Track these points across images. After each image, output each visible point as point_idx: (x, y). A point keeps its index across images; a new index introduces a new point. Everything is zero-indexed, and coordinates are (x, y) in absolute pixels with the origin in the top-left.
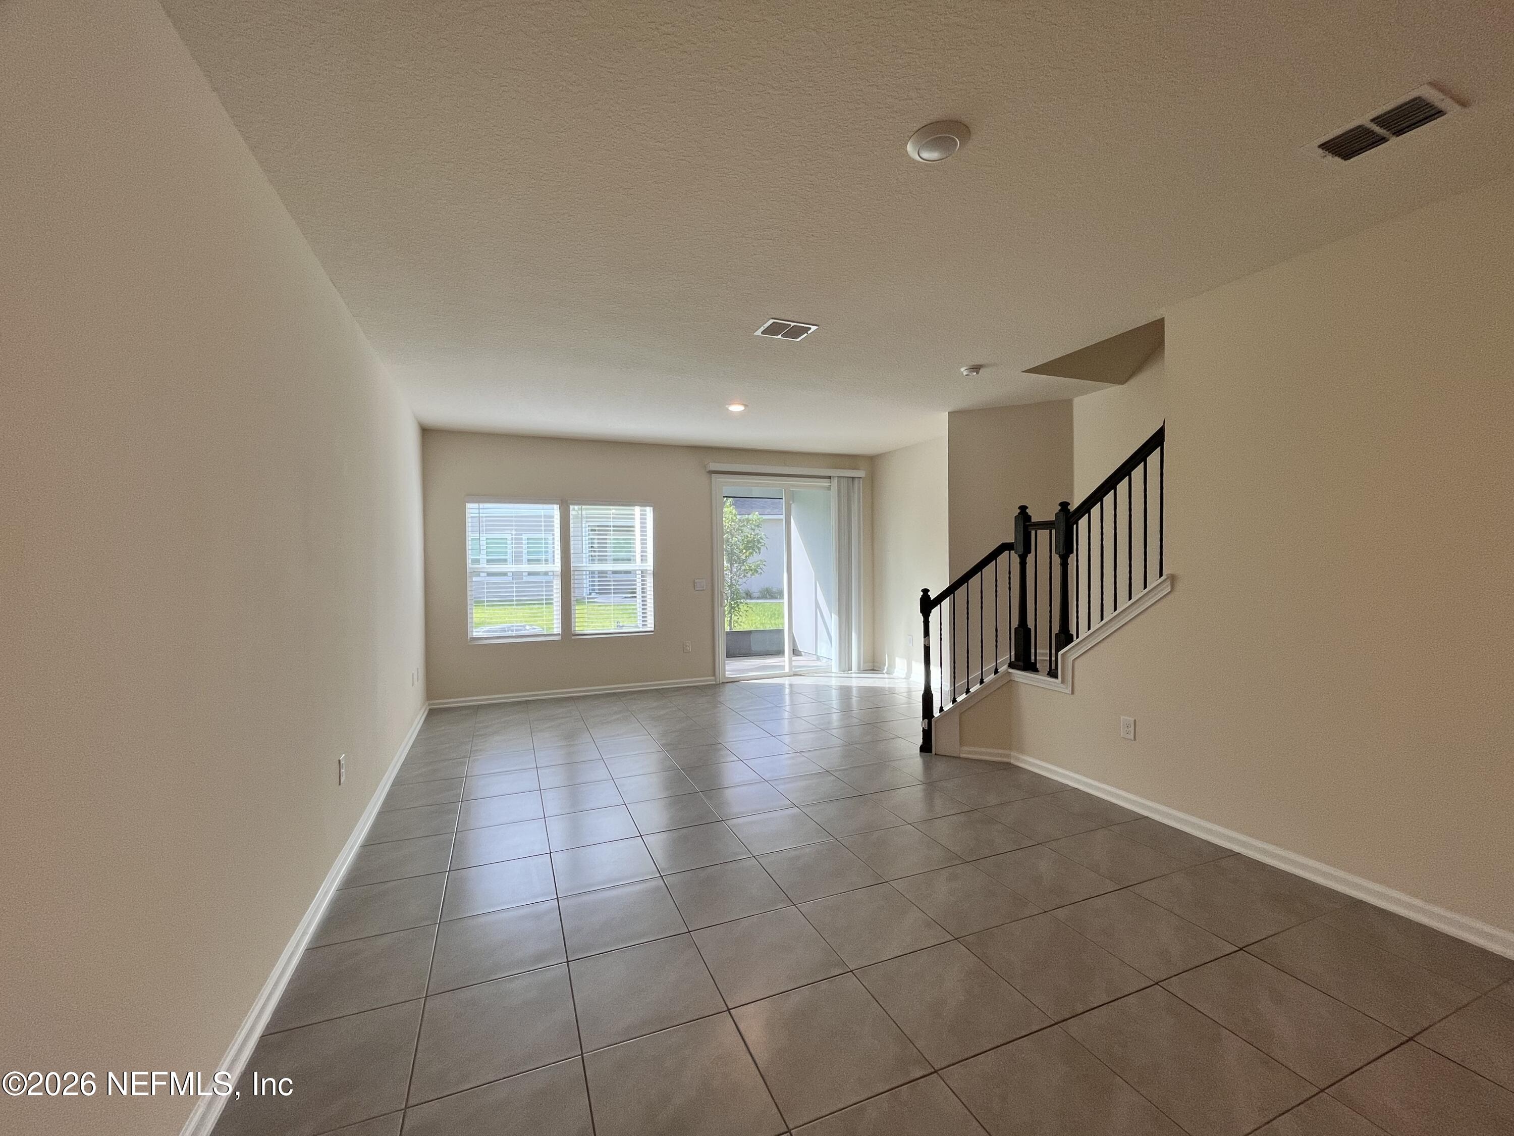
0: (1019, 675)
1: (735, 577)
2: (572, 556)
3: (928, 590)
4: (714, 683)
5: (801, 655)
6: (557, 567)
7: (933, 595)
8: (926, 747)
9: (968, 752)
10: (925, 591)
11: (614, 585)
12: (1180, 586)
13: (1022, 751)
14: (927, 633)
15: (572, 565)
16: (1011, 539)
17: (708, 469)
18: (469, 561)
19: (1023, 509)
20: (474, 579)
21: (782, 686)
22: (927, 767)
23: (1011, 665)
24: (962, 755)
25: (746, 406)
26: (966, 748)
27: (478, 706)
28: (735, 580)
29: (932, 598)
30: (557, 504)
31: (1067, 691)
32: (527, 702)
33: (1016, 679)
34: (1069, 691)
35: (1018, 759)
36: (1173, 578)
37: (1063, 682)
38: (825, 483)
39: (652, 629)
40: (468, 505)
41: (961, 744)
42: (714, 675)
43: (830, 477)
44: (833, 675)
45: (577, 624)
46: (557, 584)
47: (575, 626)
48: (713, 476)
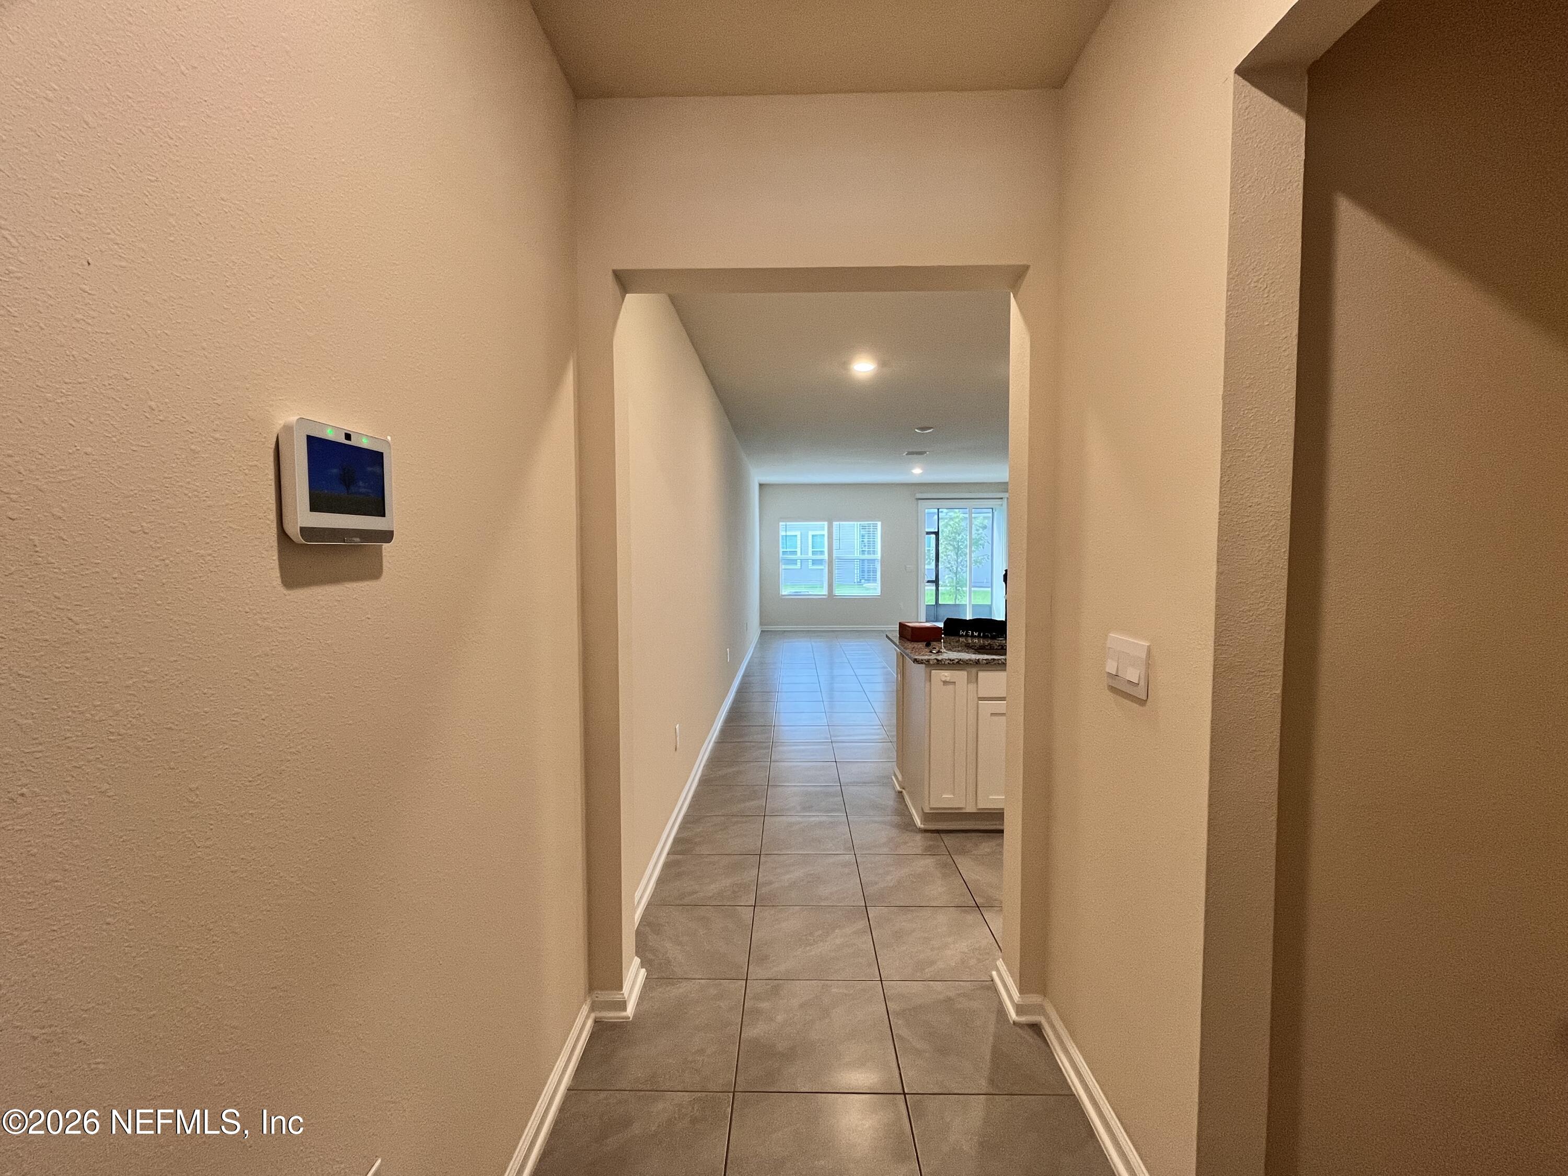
15: (833, 555)
17: (916, 498)
20: (782, 566)
25: (922, 470)
27: (785, 631)
30: (826, 521)
32: (809, 631)
39: (879, 595)
40: (780, 523)
46: (826, 568)
47: (835, 591)
48: (919, 501)
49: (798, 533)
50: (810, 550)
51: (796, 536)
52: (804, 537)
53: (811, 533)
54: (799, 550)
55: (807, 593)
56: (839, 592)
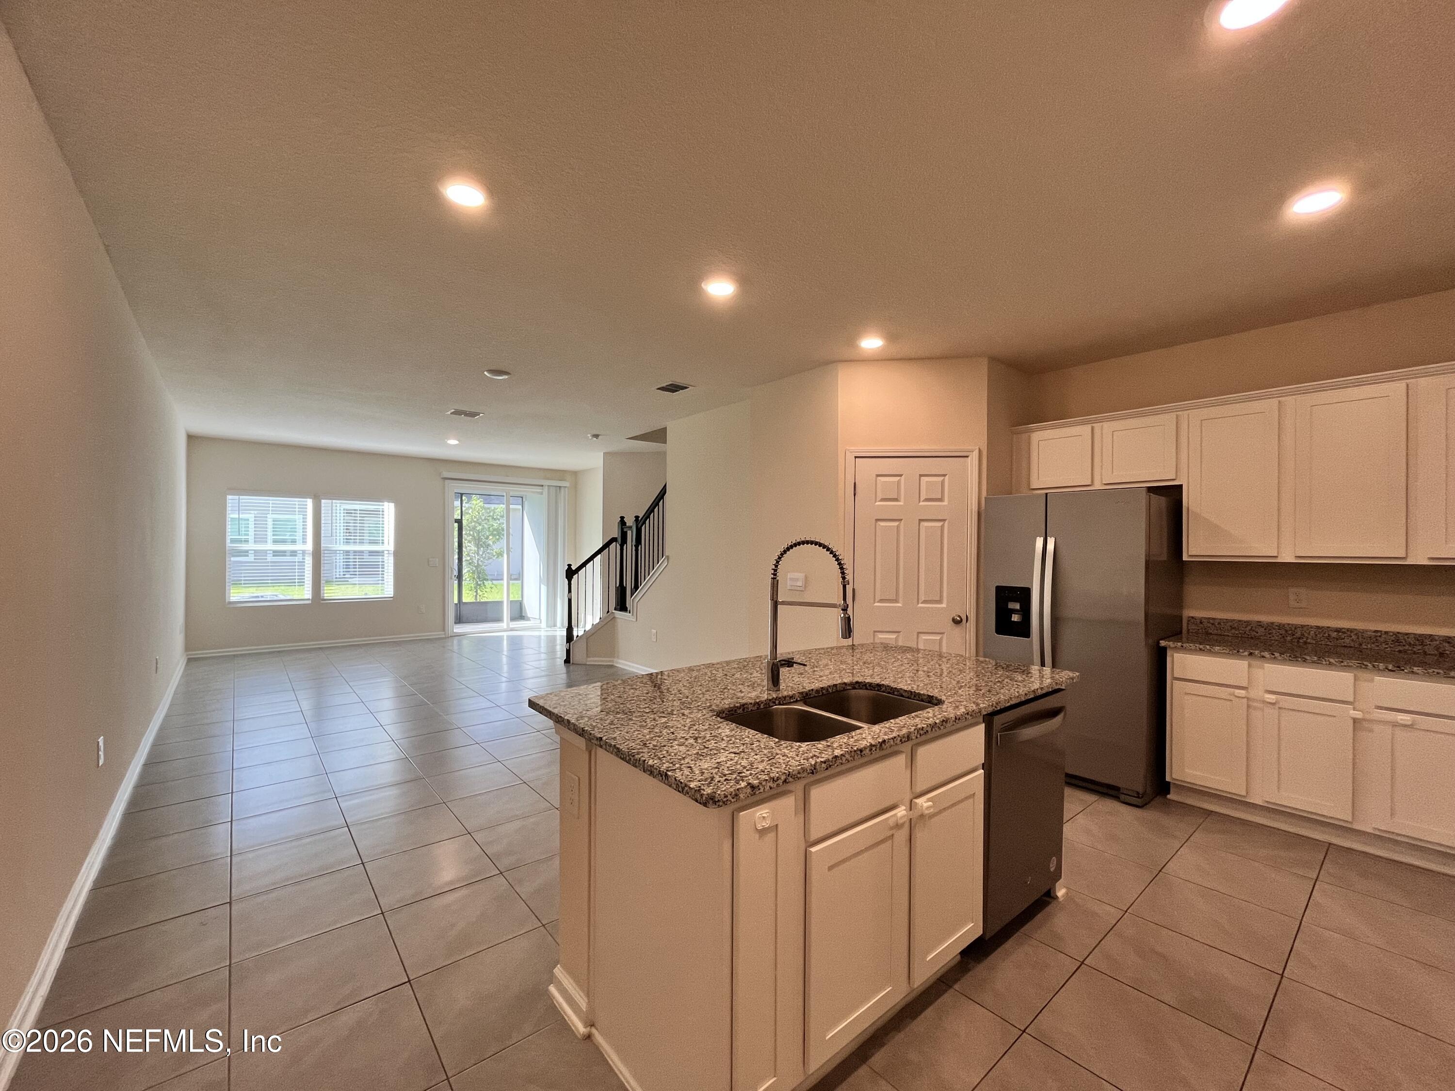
0: (619, 614)
1: (482, 559)
2: (322, 538)
3: (571, 565)
4: (444, 636)
5: (530, 620)
6: (309, 546)
7: (574, 568)
8: (567, 661)
9: (592, 661)
10: (569, 565)
11: (359, 562)
12: (670, 561)
13: (618, 657)
14: (570, 591)
15: (322, 545)
16: (616, 536)
17: (442, 477)
18: (228, 541)
19: (622, 518)
20: (233, 559)
21: (501, 638)
22: (568, 672)
23: (615, 609)
24: (588, 663)
25: (458, 441)
26: (589, 659)
27: (234, 655)
28: (481, 561)
29: (574, 569)
30: (310, 498)
31: (633, 620)
32: (279, 652)
33: (617, 616)
34: (635, 620)
35: (617, 663)
36: (668, 557)
37: (633, 615)
38: (539, 490)
39: (392, 596)
40: (229, 497)
41: (588, 656)
42: (444, 630)
43: (543, 486)
44: (543, 630)
45: (325, 592)
46: (309, 561)
47: (324, 593)
48: (447, 482)
49: (251, 516)
50: (270, 537)
51: (248, 520)
52: (260, 522)
53: (270, 517)
54: (251, 538)
55: (276, 598)
56: (333, 592)
